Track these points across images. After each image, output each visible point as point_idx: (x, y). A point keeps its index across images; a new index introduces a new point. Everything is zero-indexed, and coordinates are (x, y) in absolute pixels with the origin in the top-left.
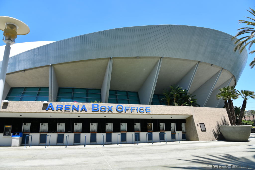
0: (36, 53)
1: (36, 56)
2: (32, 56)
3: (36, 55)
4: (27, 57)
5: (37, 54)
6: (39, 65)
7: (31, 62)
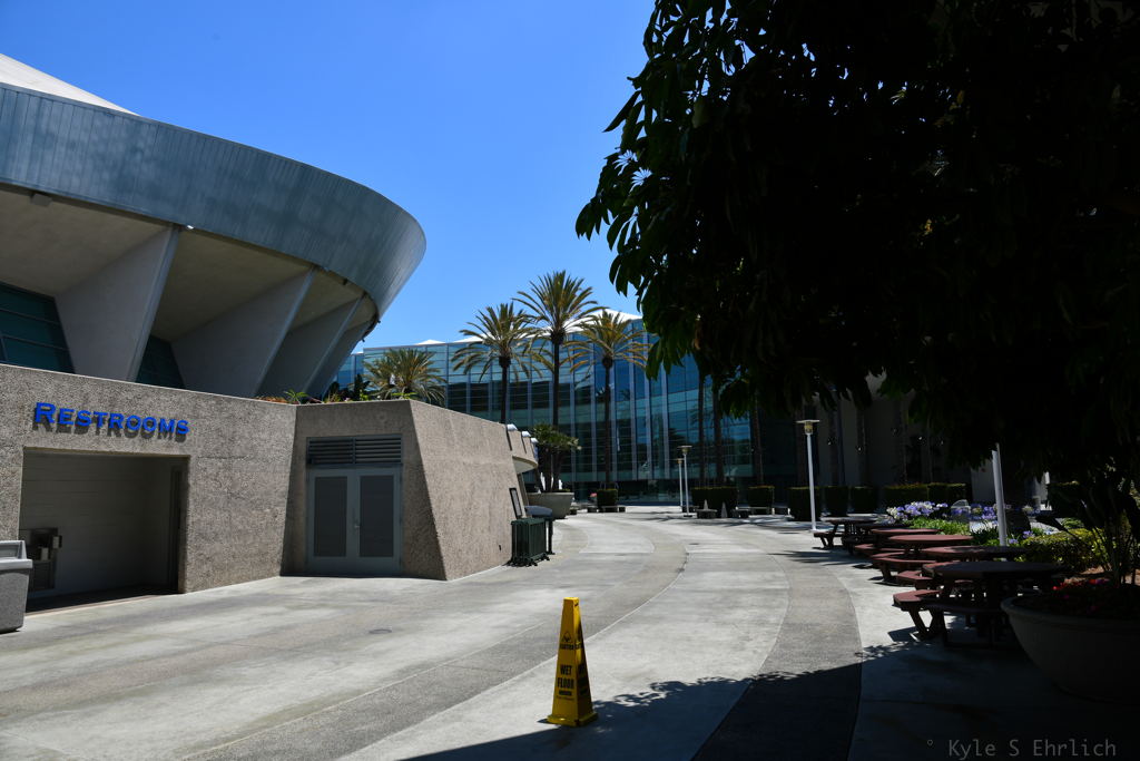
0: (141, 144)
1: (139, 156)
2: (122, 147)
3: (142, 152)
4: (95, 137)
5: (147, 152)
6: (143, 210)
7: (106, 176)
